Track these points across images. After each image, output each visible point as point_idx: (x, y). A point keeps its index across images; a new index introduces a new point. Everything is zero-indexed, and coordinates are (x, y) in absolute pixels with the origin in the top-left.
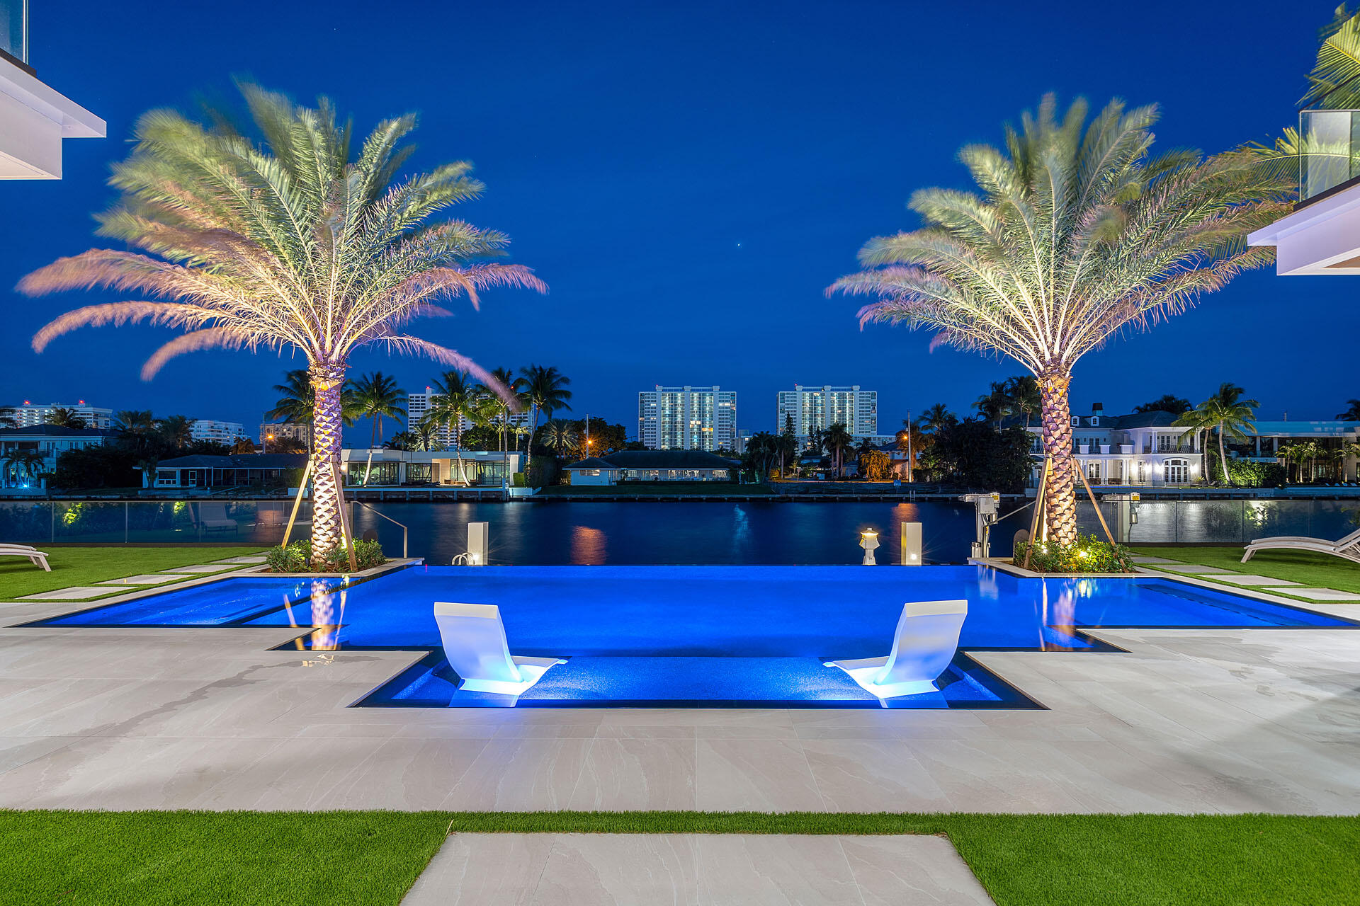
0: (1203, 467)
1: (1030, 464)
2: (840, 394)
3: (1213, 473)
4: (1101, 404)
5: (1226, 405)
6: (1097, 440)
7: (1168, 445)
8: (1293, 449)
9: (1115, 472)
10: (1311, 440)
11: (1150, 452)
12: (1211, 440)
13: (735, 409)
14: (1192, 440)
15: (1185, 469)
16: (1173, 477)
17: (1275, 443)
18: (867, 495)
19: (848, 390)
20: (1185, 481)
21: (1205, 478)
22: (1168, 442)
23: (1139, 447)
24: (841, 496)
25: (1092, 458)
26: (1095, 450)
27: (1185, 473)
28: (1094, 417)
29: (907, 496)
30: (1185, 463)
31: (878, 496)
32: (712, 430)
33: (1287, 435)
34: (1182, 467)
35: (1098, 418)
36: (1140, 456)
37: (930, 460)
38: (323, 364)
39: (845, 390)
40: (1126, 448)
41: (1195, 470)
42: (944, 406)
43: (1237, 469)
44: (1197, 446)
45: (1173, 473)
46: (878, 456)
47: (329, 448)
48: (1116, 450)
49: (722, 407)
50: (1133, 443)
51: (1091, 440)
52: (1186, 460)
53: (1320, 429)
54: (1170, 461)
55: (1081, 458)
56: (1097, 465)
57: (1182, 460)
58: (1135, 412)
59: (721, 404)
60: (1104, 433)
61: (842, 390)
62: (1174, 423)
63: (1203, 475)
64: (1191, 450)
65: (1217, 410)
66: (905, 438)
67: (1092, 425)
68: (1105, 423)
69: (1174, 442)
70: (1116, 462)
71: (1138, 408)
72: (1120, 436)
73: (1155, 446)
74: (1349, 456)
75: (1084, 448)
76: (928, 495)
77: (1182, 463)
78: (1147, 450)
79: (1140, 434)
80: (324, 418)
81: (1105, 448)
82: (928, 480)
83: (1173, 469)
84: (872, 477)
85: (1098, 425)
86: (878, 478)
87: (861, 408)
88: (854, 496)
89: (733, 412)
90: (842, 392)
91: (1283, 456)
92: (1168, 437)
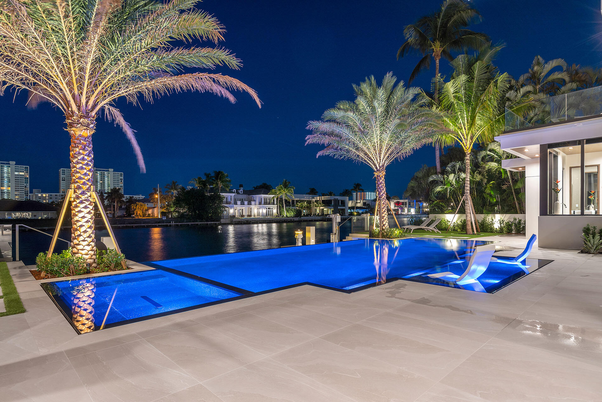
0: (277, 210)
1: (222, 209)
2: (102, 173)
3: (280, 213)
4: (242, 185)
5: (285, 188)
6: (242, 199)
7: (266, 202)
8: (300, 204)
9: (248, 212)
10: (305, 201)
11: (261, 205)
12: (280, 200)
13: (28, 176)
14: (274, 200)
15: (272, 211)
16: (268, 214)
17: (295, 201)
18: (150, 224)
19: (106, 171)
20: (272, 215)
21: (278, 214)
22: (266, 200)
23: (257, 202)
24: (136, 225)
25: (241, 207)
26: (242, 204)
27: (272, 212)
28: (241, 190)
29: (170, 224)
30: (272, 208)
31: (156, 224)
32: (10, 189)
33: (298, 199)
34: (271, 210)
35: (242, 190)
36: (258, 206)
37: (172, 207)
38: (86, 117)
39: (104, 171)
40: (253, 203)
41: (275, 211)
42: (176, 182)
43: (287, 211)
44: (275, 203)
45: (268, 212)
46: (141, 205)
47: (89, 180)
48: (249, 203)
49: (17, 175)
50: (255, 201)
51: (240, 199)
52: (272, 207)
53: (306, 197)
54: (267, 208)
55: (238, 206)
56: (242, 209)
57: (271, 208)
58: (253, 189)
59: (16, 173)
60: (245, 196)
61: (103, 171)
62: (269, 194)
63: (278, 213)
64: (274, 204)
65: (283, 189)
66: (157, 196)
67: (240, 193)
68: (245, 192)
69: (268, 201)
70: (249, 208)
71: (254, 187)
72: (250, 198)
73: (263, 202)
74: (313, 207)
75: (239, 202)
76: (180, 223)
77: (271, 209)
78: (260, 204)
79: (258, 197)
80: (86, 157)
81: (246, 203)
82: (170, 217)
83: (268, 211)
84: (137, 216)
85: (242, 193)
86: (141, 216)
87: (114, 181)
88: (143, 225)
89: (26, 178)
90: (103, 172)
91: (297, 206)
92: (266, 199)
